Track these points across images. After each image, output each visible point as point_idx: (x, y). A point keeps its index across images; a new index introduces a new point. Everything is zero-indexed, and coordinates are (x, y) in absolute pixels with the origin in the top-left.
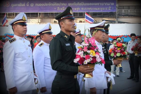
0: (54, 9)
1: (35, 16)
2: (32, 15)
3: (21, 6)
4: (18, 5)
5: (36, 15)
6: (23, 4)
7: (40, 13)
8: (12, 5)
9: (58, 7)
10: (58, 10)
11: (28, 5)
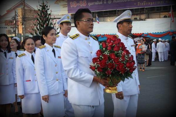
0: (134, 5)
1: (113, 14)
2: (110, 12)
3: (98, 4)
4: (95, 3)
5: (114, 12)
6: (100, 1)
7: (118, 10)
8: (88, 4)
9: (138, 2)
10: (138, 5)
11: (106, 3)
